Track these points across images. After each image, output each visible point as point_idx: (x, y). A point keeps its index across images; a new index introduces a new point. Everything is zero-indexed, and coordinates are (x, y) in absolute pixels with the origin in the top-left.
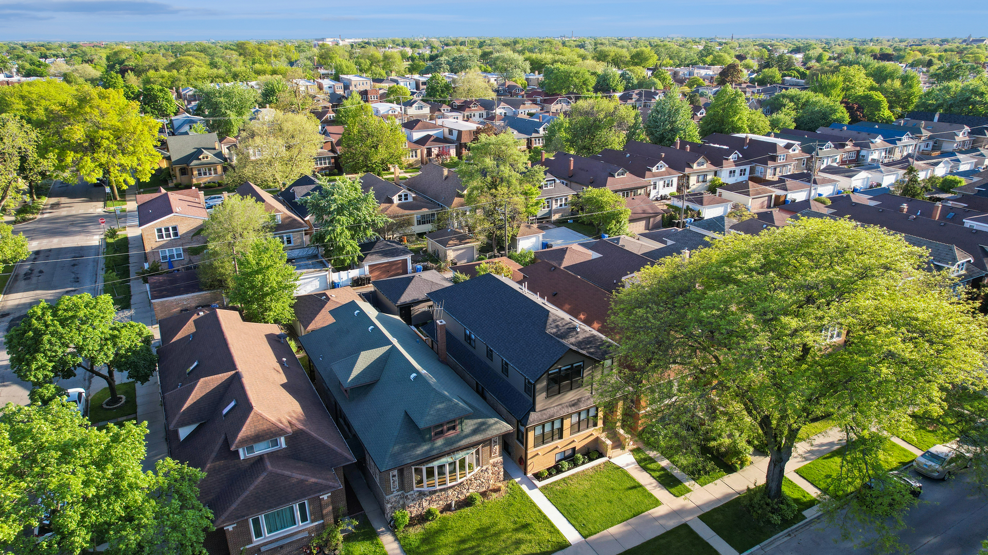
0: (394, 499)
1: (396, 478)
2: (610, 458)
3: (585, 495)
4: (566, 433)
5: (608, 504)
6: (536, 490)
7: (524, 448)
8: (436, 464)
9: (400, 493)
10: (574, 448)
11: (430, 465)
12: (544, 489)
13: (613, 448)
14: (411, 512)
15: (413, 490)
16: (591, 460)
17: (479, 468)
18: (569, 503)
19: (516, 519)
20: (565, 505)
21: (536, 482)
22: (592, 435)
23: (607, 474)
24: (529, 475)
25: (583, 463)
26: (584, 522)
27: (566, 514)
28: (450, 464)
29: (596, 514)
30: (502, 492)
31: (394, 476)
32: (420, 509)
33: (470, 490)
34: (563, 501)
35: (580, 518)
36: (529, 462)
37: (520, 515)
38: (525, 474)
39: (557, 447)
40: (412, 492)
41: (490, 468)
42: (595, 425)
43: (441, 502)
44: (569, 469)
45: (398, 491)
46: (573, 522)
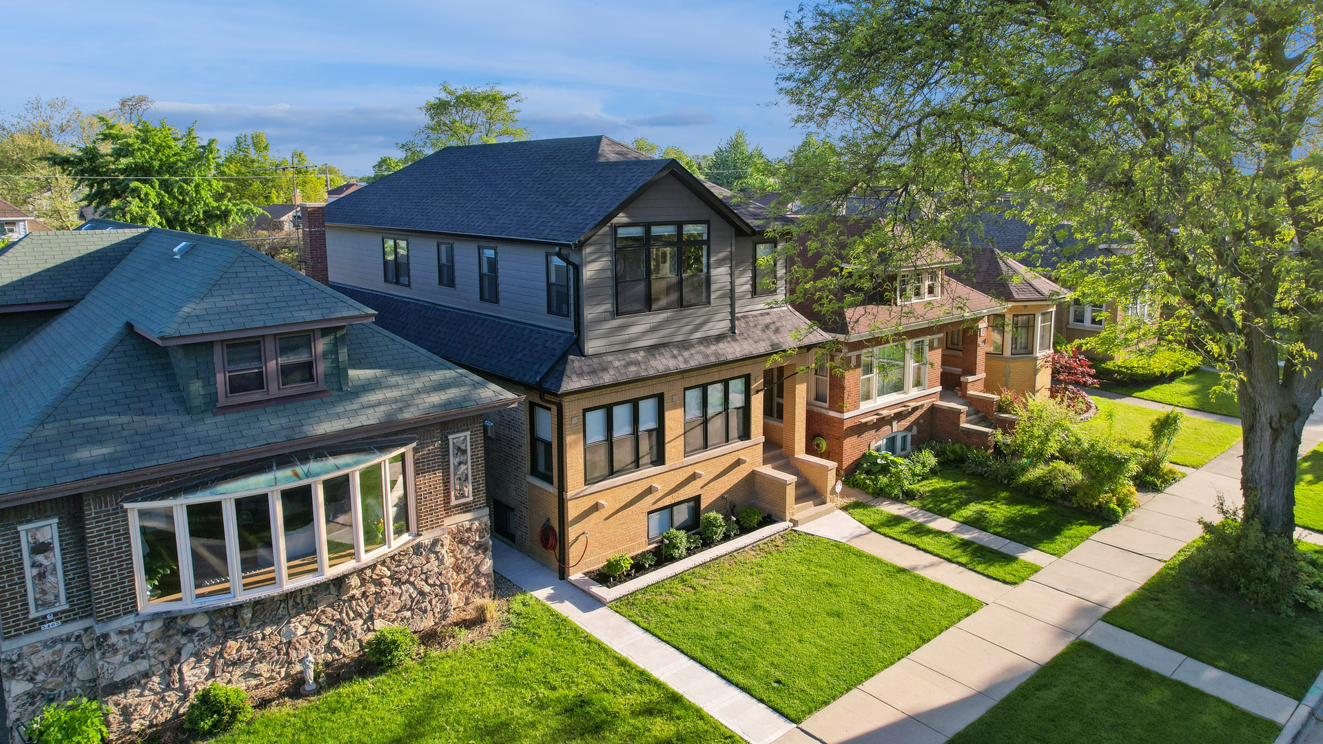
0: (47, 655)
1: (55, 558)
2: (795, 523)
3: (757, 608)
4: (674, 449)
5: (830, 620)
6: (602, 611)
7: (553, 490)
8: (229, 493)
9: (76, 627)
10: (697, 499)
11: (202, 498)
12: (624, 606)
13: (799, 499)
14: (126, 713)
15: (132, 609)
16: (744, 530)
17: (405, 537)
18: (713, 631)
19: (543, 691)
20: (702, 638)
21: (599, 590)
22: (739, 462)
23: (798, 555)
24: (575, 576)
25: (727, 538)
26: (779, 675)
27: (710, 660)
28: (287, 495)
29: (806, 649)
30: (492, 626)
31: (40, 548)
32: (172, 697)
33: (379, 624)
34: (692, 629)
35: (762, 667)
36: (572, 532)
37: (554, 678)
38: (563, 574)
39: (650, 490)
40: (128, 621)
41: (447, 540)
42: (745, 434)
43: (263, 668)
44: (690, 552)
45: (64, 617)
46: (740, 679)
